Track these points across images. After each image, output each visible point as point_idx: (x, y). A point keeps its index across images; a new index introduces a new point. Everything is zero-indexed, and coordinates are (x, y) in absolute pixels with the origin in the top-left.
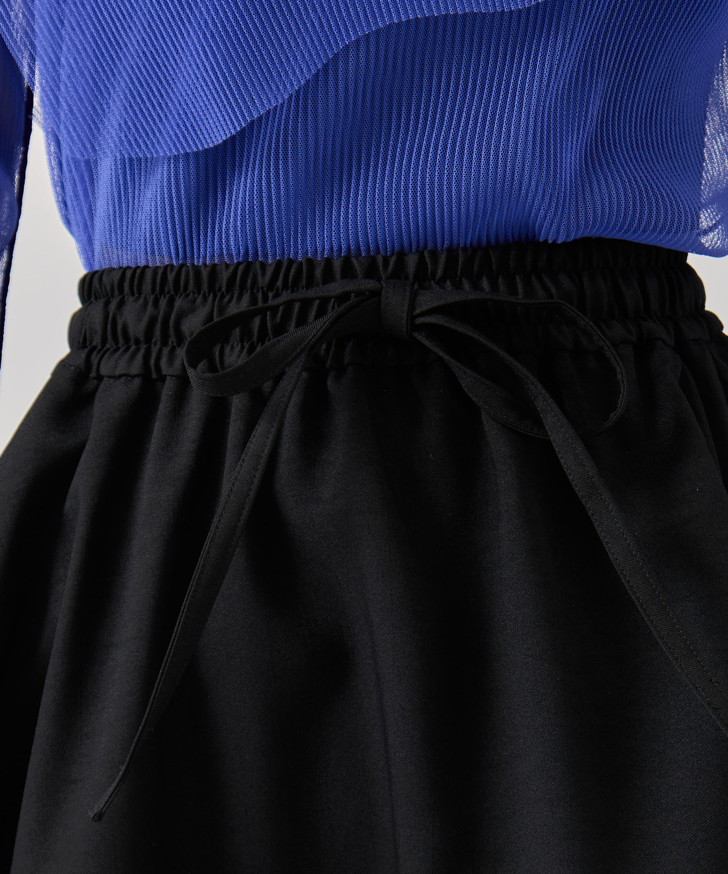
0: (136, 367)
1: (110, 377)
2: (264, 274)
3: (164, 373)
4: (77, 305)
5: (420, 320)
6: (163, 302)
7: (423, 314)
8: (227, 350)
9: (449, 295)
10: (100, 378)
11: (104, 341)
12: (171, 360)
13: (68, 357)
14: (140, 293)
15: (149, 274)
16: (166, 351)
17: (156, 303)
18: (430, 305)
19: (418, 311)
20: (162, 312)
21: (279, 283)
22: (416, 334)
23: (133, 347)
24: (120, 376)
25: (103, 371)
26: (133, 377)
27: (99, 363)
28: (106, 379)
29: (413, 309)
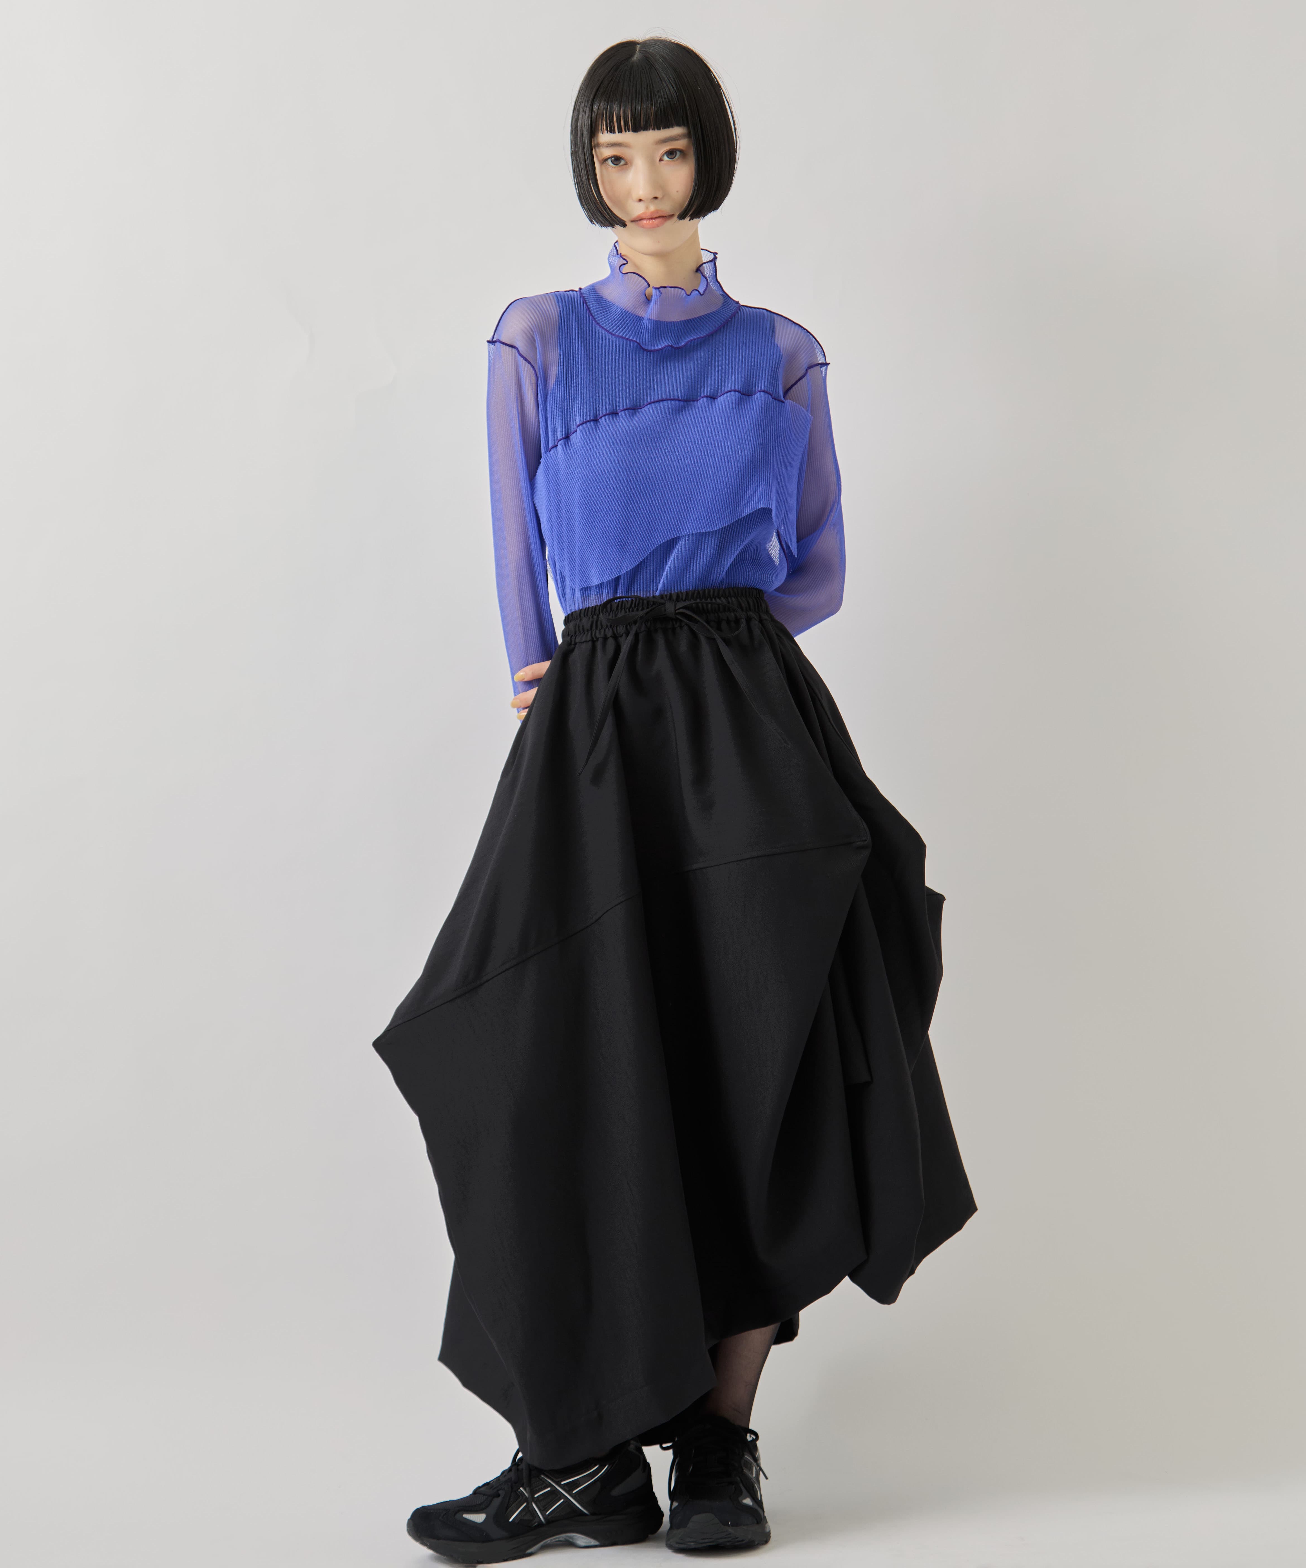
0: (589, 638)
1: (579, 643)
2: (628, 603)
3: (598, 637)
4: (563, 627)
5: (677, 612)
6: (595, 617)
7: (678, 610)
8: (618, 628)
9: (687, 603)
10: (575, 644)
11: (575, 633)
12: (600, 633)
13: (565, 629)
14: (587, 616)
15: (590, 610)
16: (597, 631)
17: (593, 617)
18: (681, 606)
19: (677, 608)
20: (595, 620)
21: (633, 606)
22: (677, 616)
23: (586, 633)
24: (584, 642)
25: (577, 640)
26: (588, 641)
27: (575, 639)
28: (578, 644)
29: (675, 608)
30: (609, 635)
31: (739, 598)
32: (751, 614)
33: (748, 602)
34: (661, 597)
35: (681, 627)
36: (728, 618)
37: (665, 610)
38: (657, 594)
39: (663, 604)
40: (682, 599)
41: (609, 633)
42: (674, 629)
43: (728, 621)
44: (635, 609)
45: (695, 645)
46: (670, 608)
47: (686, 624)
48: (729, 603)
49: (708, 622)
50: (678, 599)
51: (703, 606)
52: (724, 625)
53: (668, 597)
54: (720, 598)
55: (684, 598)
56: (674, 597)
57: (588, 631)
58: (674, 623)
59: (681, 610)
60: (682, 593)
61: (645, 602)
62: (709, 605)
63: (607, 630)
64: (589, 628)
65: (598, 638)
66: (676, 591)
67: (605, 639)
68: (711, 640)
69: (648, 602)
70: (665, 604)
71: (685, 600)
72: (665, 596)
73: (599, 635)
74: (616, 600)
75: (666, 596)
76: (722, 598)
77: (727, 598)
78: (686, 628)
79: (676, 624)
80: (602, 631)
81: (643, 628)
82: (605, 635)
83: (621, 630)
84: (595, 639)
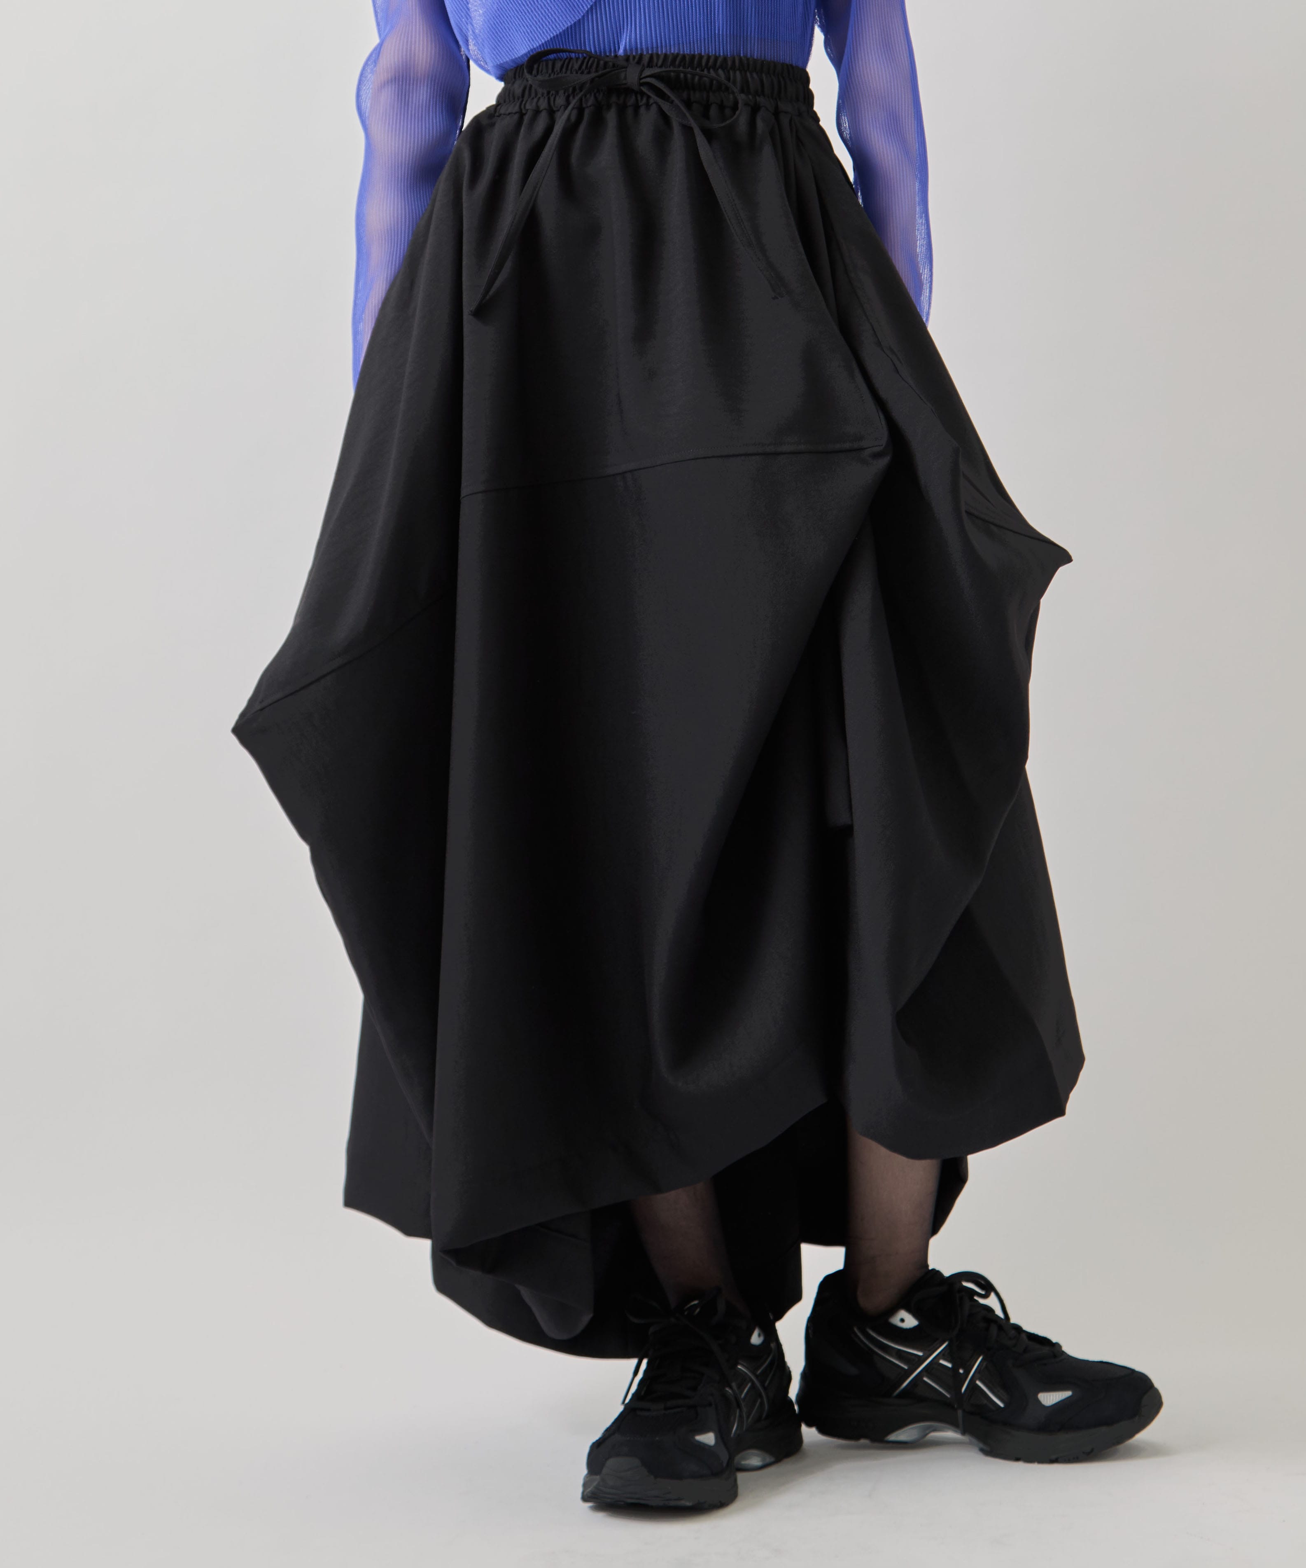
0: (516, 109)
1: (504, 114)
5: (642, 81)
7: (643, 78)
9: (656, 70)
18: (650, 74)
19: (643, 76)
21: (584, 67)
22: (642, 88)
29: (641, 75)
30: (542, 108)
31: (748, 74)
32: (761, 100)
33: (762, 81)
34: (627, 58)
35: (648, 106)
36: (722, 101)
37: (625, 78)
38: (621, 52)
39: (624, 68)
40: (657, 65)
41: (543, 104)
42: (637, 108)
43: (722, 107)
44: (586, 72)
45: (662, 138)
46: (631, 77)
47: (656, 103)
48: (728, 79)
49: (688, 104)
50: (650, 64)
51: (685, 77)
52: (713, 111)
53: (636, 60)
54: (716, 70)
55: (660, 63)
56: (646, 60)
57: (518, 99)
58: (639, 98)
59: (648, 80)
60: (658, 55)
61: (602, 62)
62: (697, 78)
63: (541, 100)
64: (520, 95)
65: (527, 110)
66: (650, 52)
67: (537, 112)
68: (688, 130)
69: (606, 63)
70: (627, 67)
71: (661, 67)
72: (631, 58)
73: (530, 106)
74: (550, 54)
75: (634, 57)
76: (720, 72)
77: (729, 72)
78: (654, 108)
79: (642, 99)
80: (535, 100)
81: (591, 101)
82: (538, 107)
83: (560, 101)
84: (524, 112)
